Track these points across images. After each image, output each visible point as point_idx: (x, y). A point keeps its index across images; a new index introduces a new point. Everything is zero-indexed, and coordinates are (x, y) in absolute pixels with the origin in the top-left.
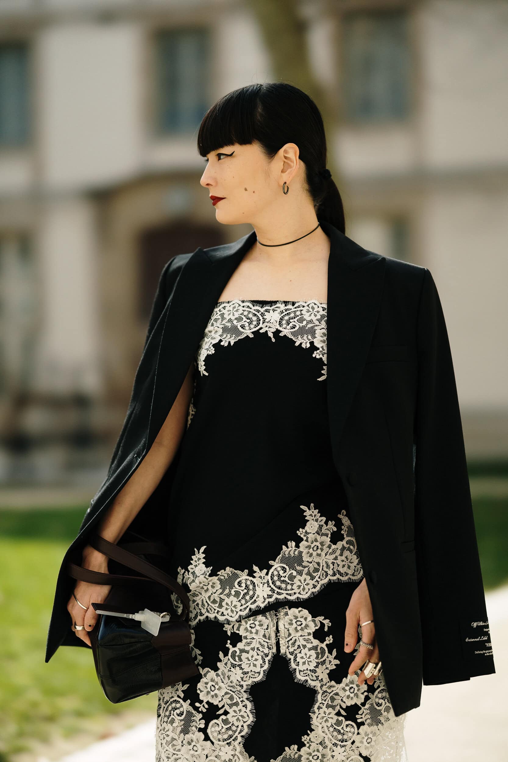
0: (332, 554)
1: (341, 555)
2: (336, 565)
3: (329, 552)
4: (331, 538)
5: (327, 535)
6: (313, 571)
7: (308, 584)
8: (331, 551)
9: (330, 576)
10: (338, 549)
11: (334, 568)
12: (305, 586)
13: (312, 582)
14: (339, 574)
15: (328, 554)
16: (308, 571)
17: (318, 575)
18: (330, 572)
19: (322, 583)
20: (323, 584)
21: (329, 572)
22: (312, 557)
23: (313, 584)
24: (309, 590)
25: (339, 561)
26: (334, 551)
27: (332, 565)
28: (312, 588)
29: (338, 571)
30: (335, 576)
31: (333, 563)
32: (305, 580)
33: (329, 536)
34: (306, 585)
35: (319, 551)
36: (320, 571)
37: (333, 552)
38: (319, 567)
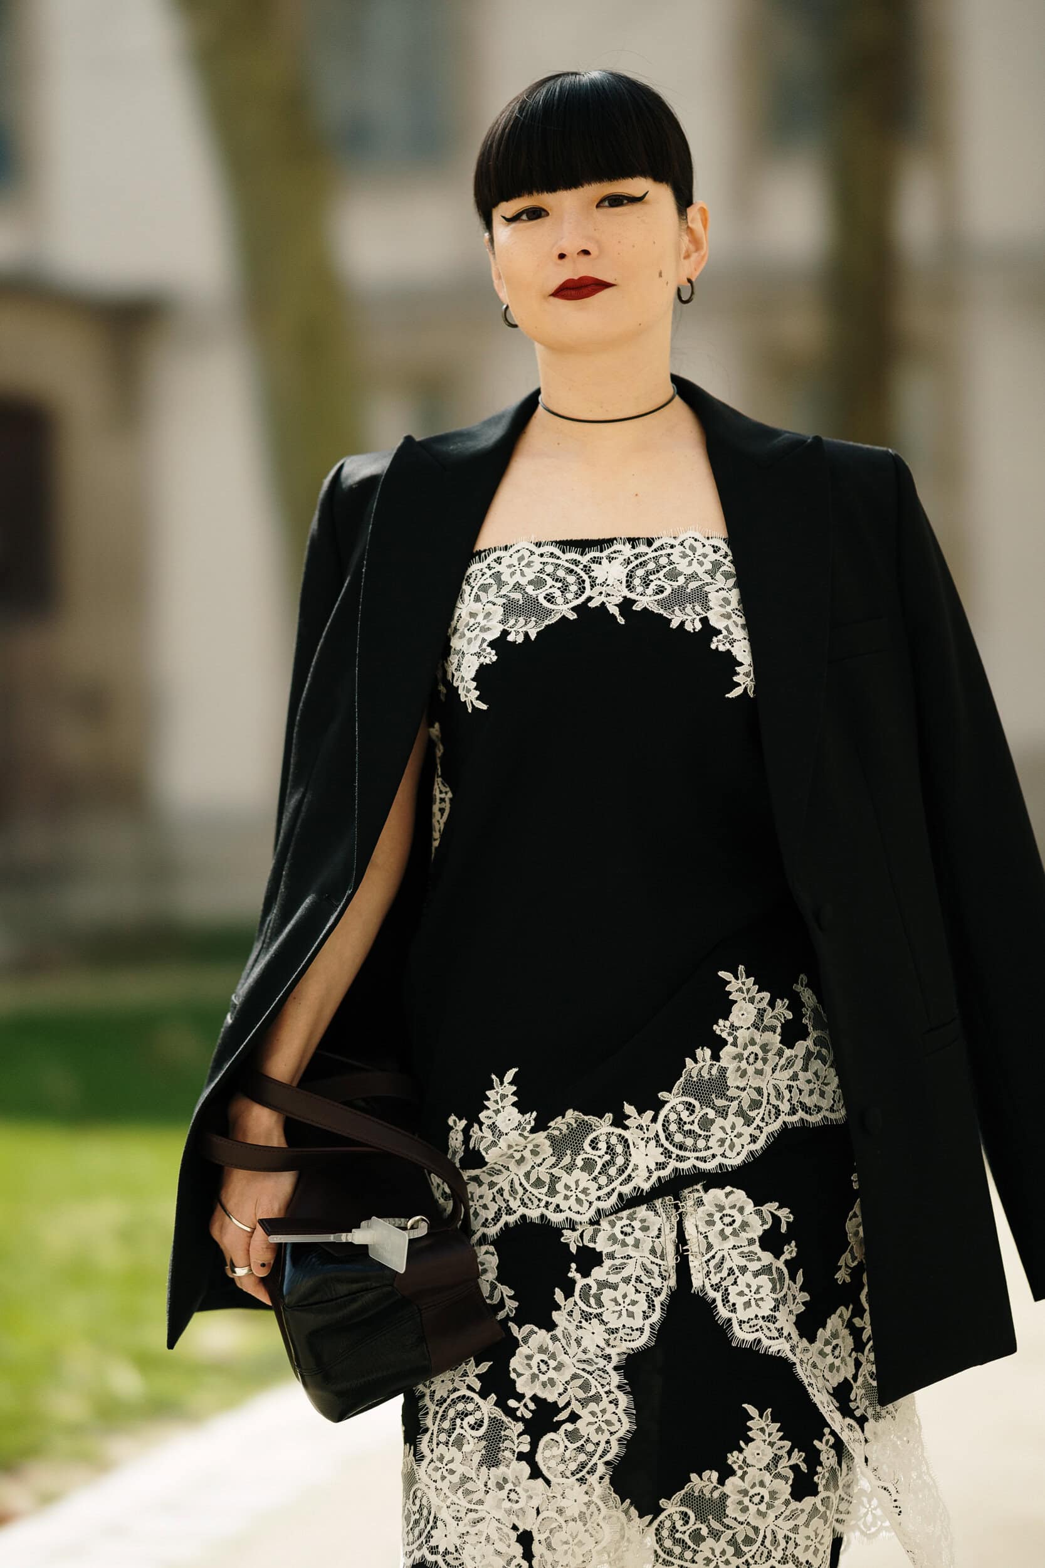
0: (786, 1069)
1: (805, 1069)
2: (795, 1091)
3: (780, 1064)
4: (781, 1035)
5: (773, 1029)
6: (750, 1106)
7: (739, 1135)
8: (783, 1061)
9: (786, 1114)
10: (799, 1057)
11: (791, 1097)
12: (735, 1140)
13: (748, 1131)
14: (803, 1110)
15: (778, 1068)
16: (738, 1108)
17: (759, 1114)
18: (785, 1107)
19: (770, 1132)
20: (772, 1133)
21: (782, 1108)
22: (746, 1077)
23: (751, 1135)
24: (743, 1148)
25: (801, 1083)
26: (791, 1061)
27: (787, 1091)
28: (749, 1143)
29: (801, 1103)
30: (794, 1114)
31: (790, 1088)
32: (733, 1127)
33: (779, 1030)
34: (735, 1136)
35: (759, 1064)
36: (763, 1107)
37: (789, 1063)
38: (760, 1098)
